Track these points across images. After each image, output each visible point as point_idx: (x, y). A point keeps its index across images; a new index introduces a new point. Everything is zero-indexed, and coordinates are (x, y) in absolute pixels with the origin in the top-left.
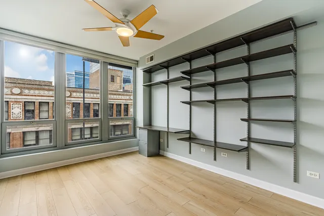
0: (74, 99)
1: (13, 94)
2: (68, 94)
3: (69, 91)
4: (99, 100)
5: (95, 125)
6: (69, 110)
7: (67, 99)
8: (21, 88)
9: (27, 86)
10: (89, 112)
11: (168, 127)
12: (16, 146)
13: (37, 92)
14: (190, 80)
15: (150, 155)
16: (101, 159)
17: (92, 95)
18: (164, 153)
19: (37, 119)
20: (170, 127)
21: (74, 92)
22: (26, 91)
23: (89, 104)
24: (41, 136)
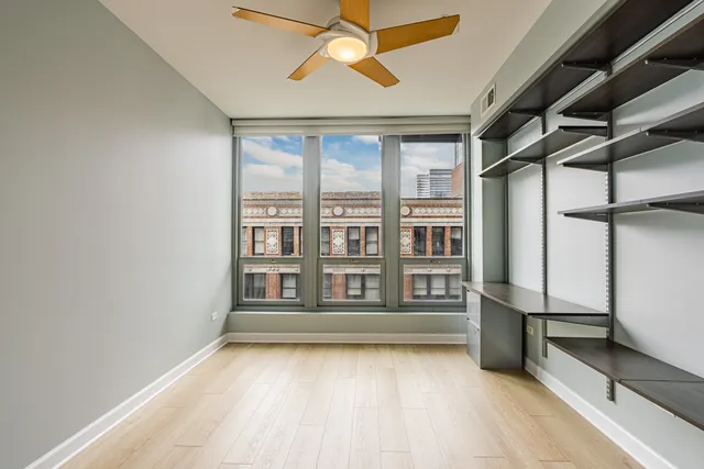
0: (416, 220)
1: (335, 216)
2: (405, 211)
3: (408, 206)
4: (463, 220)
5: (454, 271)
6: (407, 240)
7: (402, 220)
8: (343, 206)
9: (350, 202)
10: (442, 243)
11: (546, 294)
12: (336, 296)
13: (362, 210)
14: (608, 132)
15: (491, 366)
16: (377, 346)
17: (448, 210)
18: (536, 373)
19: (362, 256)
20: (550, 293)
21: (416, 206)
22: (349, 211)
23: (444, 228)
24: (369, 284)
